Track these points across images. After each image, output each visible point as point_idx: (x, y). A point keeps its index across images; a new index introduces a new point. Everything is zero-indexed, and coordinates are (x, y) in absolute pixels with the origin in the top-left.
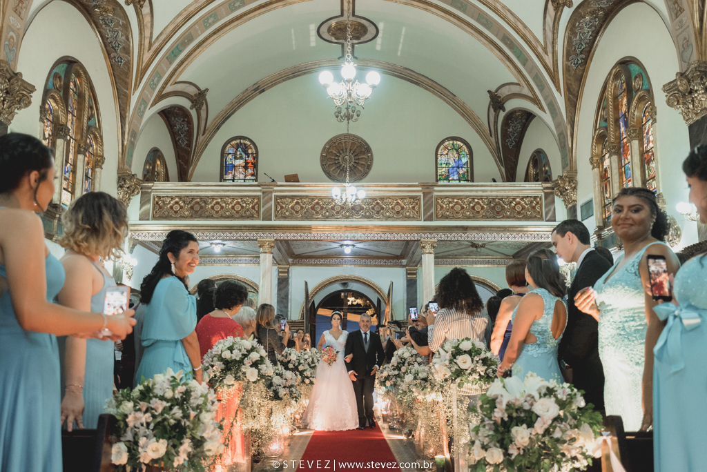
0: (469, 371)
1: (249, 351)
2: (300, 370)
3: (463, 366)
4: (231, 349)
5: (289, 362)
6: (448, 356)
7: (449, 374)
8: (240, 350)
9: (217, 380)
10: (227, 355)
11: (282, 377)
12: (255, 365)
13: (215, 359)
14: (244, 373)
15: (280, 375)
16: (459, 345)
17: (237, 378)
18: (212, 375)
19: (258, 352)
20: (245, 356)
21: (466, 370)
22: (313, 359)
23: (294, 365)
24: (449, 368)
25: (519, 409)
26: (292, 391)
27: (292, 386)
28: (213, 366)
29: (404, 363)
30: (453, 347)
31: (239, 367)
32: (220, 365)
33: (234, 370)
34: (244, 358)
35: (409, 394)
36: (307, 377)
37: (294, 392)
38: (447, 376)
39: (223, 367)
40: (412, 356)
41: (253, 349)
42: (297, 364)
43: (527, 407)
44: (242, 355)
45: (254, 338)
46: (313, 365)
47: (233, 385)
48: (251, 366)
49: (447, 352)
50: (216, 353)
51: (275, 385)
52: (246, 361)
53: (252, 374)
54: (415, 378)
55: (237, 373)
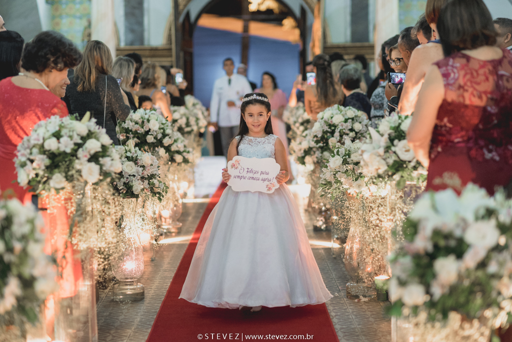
0: (413, 164)
1: (84, 139)
2: (166, 145)
3: (404, 156)
4: (57, 135)
5: (147, 133)
6: (384, 141)
7: (383, 169)
8: (71, 137)
9: (39, 182)
10: (52, 145)
11: (136, 164)
12: (94, 158)
13: (35, 150)
14: (79, 171)
15: (134, 160)
16: (400, 124)
17: (69, 178)
18: (32, 175)
19: (98, 139)
20: (79, 146)
21: (410, 162)
22: (188, 119)
23: (155, 138)
24: (385, 159)
25: (448, 236)
26: (154, 184)
27: (152, 176)
28: (32, 161)
29: (333, 133)
30: (391, 128)
31: (71, 162)
32: (43, 160)
33: (63, 167)
34: (79, 148)
35: (335, 186)
36: (178, 152)
37: (157, 185)
38: (381, 172)
39: (47, 162)
40: (346, 121)
41: (90, 135)
42: (160, 136)
43: (458, 233)
44: (76, 144)
45: (90, 118)
46: (188, 129)
47: (63, 188)
48: (89, 161)
49: (382, 135)
50: (36, 142)
51: (126, 176)
52: (80, 153)
53: (90, 172)
54: (345, 162)
55: (69, 171)
